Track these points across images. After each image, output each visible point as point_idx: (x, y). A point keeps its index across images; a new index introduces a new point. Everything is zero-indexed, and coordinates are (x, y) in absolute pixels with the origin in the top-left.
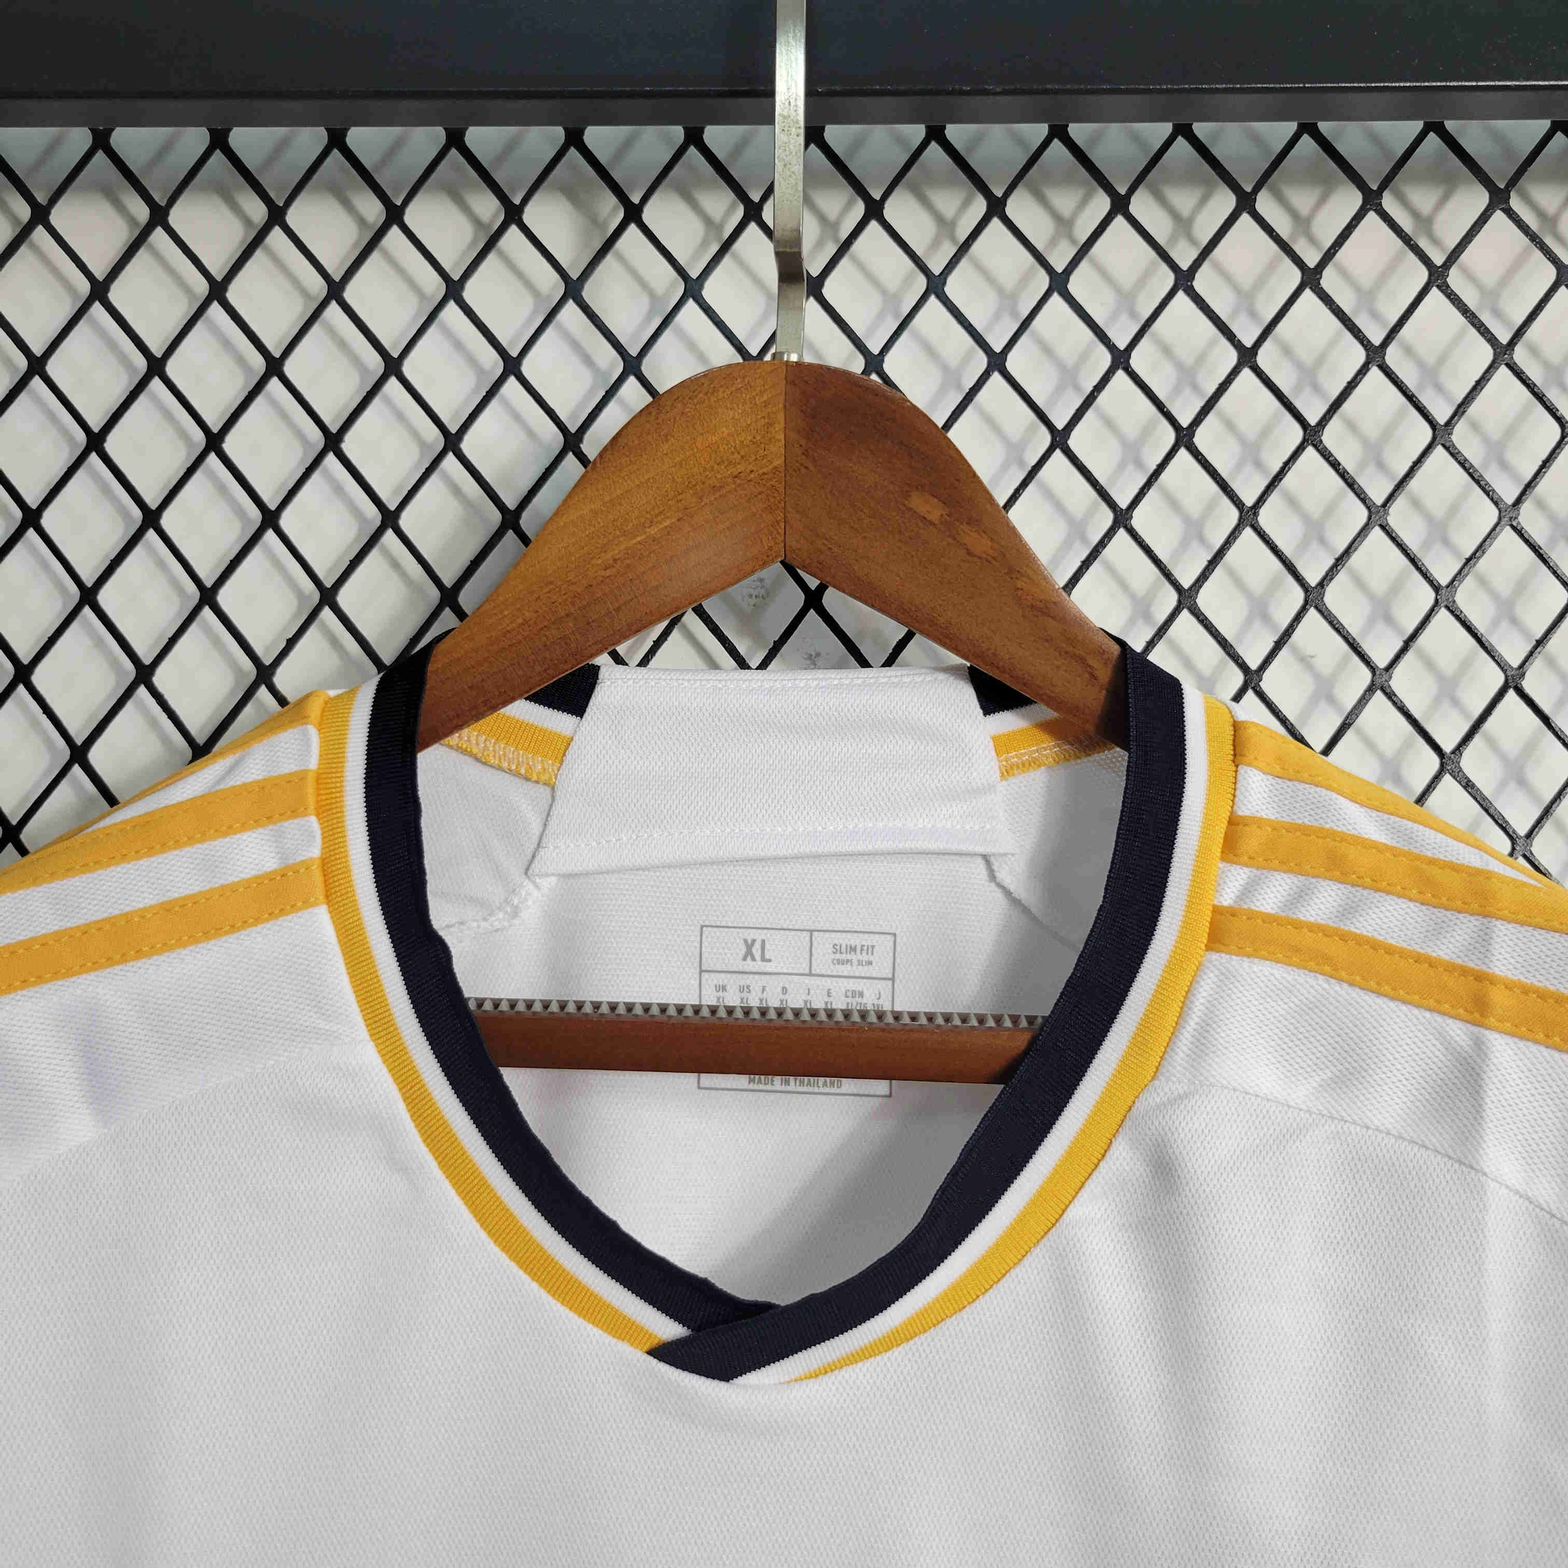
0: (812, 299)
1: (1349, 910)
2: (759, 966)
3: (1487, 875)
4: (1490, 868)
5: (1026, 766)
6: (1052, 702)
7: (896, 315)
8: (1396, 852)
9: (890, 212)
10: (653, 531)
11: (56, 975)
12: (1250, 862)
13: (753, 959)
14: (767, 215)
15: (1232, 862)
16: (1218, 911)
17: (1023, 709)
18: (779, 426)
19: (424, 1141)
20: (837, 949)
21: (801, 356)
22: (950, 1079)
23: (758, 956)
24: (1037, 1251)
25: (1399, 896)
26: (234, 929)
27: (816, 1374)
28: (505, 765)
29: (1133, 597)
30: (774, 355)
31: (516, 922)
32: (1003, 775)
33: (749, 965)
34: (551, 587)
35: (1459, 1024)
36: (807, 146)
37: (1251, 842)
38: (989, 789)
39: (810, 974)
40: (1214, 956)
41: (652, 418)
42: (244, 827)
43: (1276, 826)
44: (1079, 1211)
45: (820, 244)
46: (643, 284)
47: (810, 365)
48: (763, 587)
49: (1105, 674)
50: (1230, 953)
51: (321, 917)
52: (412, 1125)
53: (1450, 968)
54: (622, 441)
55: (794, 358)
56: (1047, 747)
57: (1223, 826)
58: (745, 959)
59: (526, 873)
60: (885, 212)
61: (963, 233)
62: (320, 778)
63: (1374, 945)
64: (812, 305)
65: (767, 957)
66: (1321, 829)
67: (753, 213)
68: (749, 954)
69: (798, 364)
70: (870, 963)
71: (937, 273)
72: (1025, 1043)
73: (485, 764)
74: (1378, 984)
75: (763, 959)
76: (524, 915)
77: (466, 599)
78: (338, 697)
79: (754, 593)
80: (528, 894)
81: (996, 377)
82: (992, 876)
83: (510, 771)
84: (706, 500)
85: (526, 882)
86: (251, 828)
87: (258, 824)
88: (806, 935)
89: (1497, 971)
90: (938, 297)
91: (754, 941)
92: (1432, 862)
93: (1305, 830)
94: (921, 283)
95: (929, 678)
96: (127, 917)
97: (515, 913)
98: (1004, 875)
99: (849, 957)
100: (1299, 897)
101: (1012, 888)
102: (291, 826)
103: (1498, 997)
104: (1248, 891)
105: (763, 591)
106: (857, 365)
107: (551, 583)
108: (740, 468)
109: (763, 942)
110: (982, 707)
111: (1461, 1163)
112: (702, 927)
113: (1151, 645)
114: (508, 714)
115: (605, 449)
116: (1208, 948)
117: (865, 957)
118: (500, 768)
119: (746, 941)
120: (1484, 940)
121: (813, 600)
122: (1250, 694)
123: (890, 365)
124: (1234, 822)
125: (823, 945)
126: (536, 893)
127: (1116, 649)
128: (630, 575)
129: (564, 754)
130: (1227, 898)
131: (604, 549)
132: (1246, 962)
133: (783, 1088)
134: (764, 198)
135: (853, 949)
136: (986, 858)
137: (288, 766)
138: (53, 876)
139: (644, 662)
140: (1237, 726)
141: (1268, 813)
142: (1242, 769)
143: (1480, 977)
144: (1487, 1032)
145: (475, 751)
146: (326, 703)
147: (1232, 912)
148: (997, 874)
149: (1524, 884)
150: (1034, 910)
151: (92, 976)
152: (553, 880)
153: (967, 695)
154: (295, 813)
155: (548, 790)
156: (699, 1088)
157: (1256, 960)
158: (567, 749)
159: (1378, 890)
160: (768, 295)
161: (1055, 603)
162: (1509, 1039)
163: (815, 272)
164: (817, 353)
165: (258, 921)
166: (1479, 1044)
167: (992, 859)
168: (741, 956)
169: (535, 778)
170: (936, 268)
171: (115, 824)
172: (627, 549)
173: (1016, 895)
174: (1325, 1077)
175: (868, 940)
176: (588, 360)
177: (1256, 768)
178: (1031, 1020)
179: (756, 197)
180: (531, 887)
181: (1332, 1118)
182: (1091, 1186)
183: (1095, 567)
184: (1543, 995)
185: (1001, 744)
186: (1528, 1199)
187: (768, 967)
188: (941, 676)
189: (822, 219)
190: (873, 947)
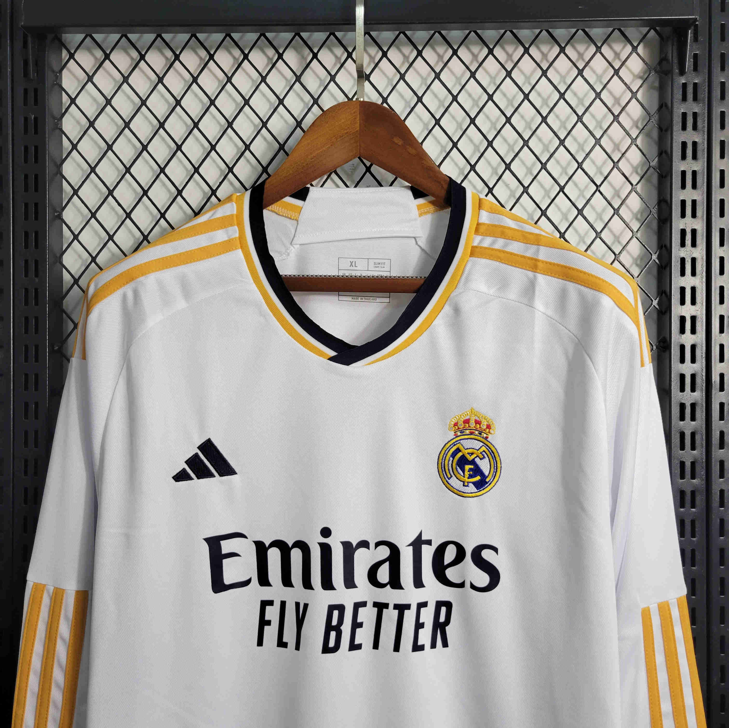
0: (367, 81)
1: (506, 245)
2: (354, 268)
3: (540, 235)
4: (541, 234)
5: (426, 213)
6: (433, 195)
7: (392, 85)
8: (518, 230)
9: (389, 55)
10: (324, 149)
11: (174, 266)
12: (482, 234)
13: (353, 266)
14: (354, 56)
15: (478, 235)
16: (473, 247)
17: (425, 198)
18: (358, 119)
19: (269, 309)
20: (375, 263)
21: (364, 99)
22: (404, 292)
23: (354, 266)
24: (425, 333)
25: (518, 241)
26: (217, 255)
27: (369, 364)
28: (284, 215)
29: (459, 168)
30: (356, 99)
31: (289, 257)
32: (419, 216)
33: (351, 268)
34: (297, 164)
35: (530, 272)
36: (365, 35)
37: (482, 229)
38: (416, 220)
39: (368, 270)
40: (471, 258)
41: (324, 117)
42: (218, 229)
43: (488, 225)
44: (436, 322)
45: (369, 64)
46: (318, 77)
47: (366, 102)
48: (354, 167)
49: (446, 186)
50: (475, 257)
51: (239, 253)
52: (266, 305)
53: (529, 258)
54: (315, 123)
55: (362, 100)
56: (431, 208)
57: (475, 226)
58: (350, 266)
59: (291, 244)
60: (388, 55)
61: (411, 60)
62: (237, 216)
63: (512, 254)
64: (367, 83)
65: (356, 266)
66: (500, 225)
67: (350, 55)
68: (351, 265)
69: (363, 102)
70: (384, 267)
71: (403, 73)
72: (423, 282)
73: (279, 215)
74: (512, 263)
75: (355, 266)
76: (291, 255)
77: (270, 170)
78: (240, 195)
79: (351, 168)
80: (292, 249)
81: (420, 104)
82: (417, 243)
83: (286, 217)
84: (338, 140)
85: (291, 246)
86: (220, 229)
87: (222, 228)
88: (367, 260)
89: (540, 259)
90: (403, 80)
91: (353, 262)
92: (527, 233)
93: (495, 226)
94: (398, 76)
95: (399, 189)
96: (191, 251)
97: (288, 254)
98: (419, 243)
99: (378, 266)
100: (494, 243)
101: (422, 246)
102: (230, 228)
103: (540, 265)
104: (481, 242)
105: (354, 168)
106: (380, 101)
107: (297, 163)
108: (348, 131)
109: (355, 262)
110: (414, 197)
111: (530, 306)
112: (339, 258)
113: (463, 181)
114: (284, 200)
115: (311, 126)
116: (470, 256)
117: (382, 266)
118: (283, 216)
119: (350, 262)
120: (538, 251)
121: (368, 169)
122: (490, 194)
123: (389, 101)
124: (478, 224)
125: (371, 262)
126: (294, 249)
127: (448, 179)
128: (318, 161)
129: (300, 212)
130: (475, 244)
131: (311, 154)
132: (479, 259)
133: (361, 300)
134: (353, 50)
135: (379, 264)
136: (415, 238)
137: (228, 213)
138: (171, 241)
139: (322, 186)
140: (480, 200)
141: (487, 222)
142: (481, 211)
143: (537, 260)
144: (537, 274)
145: (276, 211)
146: (237, 197)
147: (476, 247)
148: (418, 242)
149: (550, 237)
150: (427, 251)
151: (183, 266)
152: (298, 246)
153: (410, 194)
154: (232, 225)
155: (296, 222)
156: (339, 300)
157: (482, 259)
158: (301, 210)
159: (513, 240)
160: (355, 79)
161: (432, 167)
162: (542, 275)
163: (368, 73)
164: (369, 98)
165: (224, 253)
166: (535, 276)
167: (417, 238)
168: (349, 266)
169: (293, 218)
170: (403, 72)
171: (184, 228)
172: (317, 153)
173: (422, 248)
174: (498, 287)
175: (383, 261)
176: (302, 100)
177: (484, 210)
178: (425, 277)
179: (350, 50)
180: (292, 248)
181: (499, 297)
182: (439, 316)
183: (448, 159)
184: (550, 263)
185: (419, 207)
186: (546, 315)
187: (356, 268)
188: (403, 189)
189: (370, 56)
190: (385, 263)
